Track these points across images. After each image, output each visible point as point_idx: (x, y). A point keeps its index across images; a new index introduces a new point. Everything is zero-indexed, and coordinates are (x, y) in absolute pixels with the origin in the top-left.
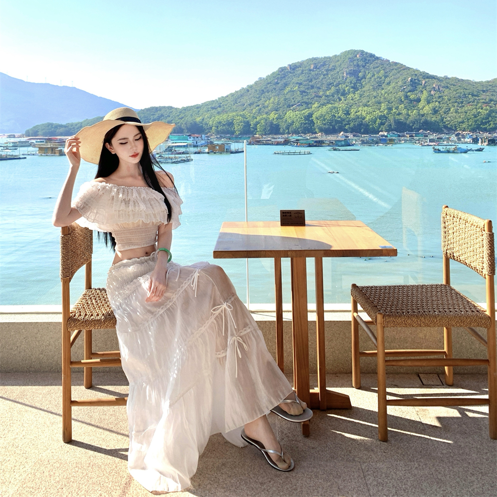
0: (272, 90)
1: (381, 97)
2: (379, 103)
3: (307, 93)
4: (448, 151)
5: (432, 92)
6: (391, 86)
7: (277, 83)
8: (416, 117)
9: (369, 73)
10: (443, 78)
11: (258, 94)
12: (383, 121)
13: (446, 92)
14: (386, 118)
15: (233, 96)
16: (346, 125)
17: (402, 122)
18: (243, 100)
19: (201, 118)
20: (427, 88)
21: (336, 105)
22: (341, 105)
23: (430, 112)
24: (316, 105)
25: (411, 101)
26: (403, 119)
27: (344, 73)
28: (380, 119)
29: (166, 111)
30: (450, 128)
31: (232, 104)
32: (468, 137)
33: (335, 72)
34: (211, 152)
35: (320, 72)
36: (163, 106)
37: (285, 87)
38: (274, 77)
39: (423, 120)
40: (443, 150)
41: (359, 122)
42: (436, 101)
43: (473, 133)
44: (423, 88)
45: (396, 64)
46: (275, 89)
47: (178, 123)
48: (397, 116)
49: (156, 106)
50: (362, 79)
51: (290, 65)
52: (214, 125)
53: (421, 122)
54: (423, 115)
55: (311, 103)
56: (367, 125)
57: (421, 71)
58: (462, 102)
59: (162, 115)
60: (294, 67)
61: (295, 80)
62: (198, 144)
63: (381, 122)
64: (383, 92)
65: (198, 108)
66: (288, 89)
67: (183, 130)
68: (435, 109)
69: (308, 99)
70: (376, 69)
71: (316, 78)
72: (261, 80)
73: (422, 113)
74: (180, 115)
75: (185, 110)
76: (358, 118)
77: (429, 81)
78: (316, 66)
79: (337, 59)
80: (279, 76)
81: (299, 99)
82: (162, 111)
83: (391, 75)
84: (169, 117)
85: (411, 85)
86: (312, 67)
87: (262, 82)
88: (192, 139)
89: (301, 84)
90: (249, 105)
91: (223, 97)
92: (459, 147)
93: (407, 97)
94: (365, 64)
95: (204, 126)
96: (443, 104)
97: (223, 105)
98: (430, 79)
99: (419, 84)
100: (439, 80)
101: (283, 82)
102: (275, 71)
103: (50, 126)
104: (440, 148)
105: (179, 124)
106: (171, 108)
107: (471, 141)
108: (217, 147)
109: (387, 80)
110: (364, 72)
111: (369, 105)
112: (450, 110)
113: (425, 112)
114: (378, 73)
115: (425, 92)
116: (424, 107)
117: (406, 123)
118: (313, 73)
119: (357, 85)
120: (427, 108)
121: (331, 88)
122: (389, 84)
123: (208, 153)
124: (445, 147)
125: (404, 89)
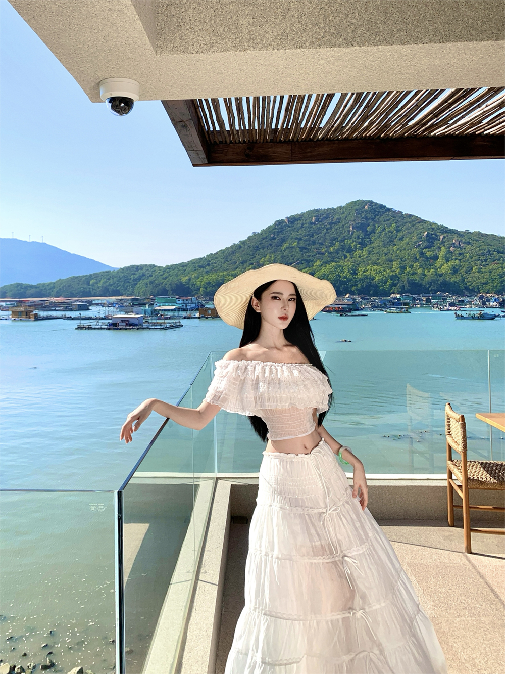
0: (268, 247)
1: (392, 255)
2: (390, 262)
3: (308, 249)
4: (472, 316)
5: (452, 249)
6: (404, 242)
7: (274, 238)
8: (434, 277)
9: (379, 226)
10: (464, 233)
11: (252, 251)
12: (395, 282)
13: (468, 248)
14: (399, 278)
15: (223, 253)
16: (353, 286)
17: (417, 283)
18: (235, 258)
19: (187, 278)
20: (446, 244)
21: (341, 263)
22: (347, 264)
23: (449, 271)
24: (318, 263)
25: (427, 258)
26: (418, 279)
27: (350, 227)
28: (391, 280)
29: (148, 270)
30: (472, 290)
31: (223, 262)
32: (493, 300)
33: (340, 225)
34: (202, 317)
35: (323, 226)
36: (144, 264)
37: (282, 242)
38: (270, 232)
39: (441, 281)
40: (467, 316)
41: (367, 283)
42: (456, 259)
43: (498, 295)
44: (440, 244)
45: (410, 216)
46: (271, 245)
47: (162, 283)
48: (411, 276)
49: (137, 264)
50: (371, 233)
51: (288, 218)
52: (202, 286)
53: (439, 283)
54: (441, 275)
55: (312, 261)
56: (376, 286)
57: (439, 224)
58: (486, 261)
59: (144, 275)
60: (293, 220)
61: (294, 234)
62: (188, 307)
63: (393, 283)
64: (395, 248)
65: (183, 266)
66: (285, 245)
67: (168, 291)
68: (454, 268)
69: (309, 256)
70: (386, 223)
71: (318, 232)
72: (255, 235)
73: (440, 273)
74: (163, 274)
75: (169, 269)
76: (367, 277)
77: (448, 236)
78: (318, 219)
79: (342, 211)
80: (276, 230)
81: (298, 257)
82: (144, 270)
83: (404, 229)
84: (152, 276)
85: (427, 240)
86: (314, 219)
87: (256, 237)
88: (181, 302)
89: (300, 239)
90: (241, 263)
91: (212, 254)
92: (485, 312)
93: (422, 254)
94: (375, 216)
95: (191, 286)
96: (464, 262)
97: (212, 263)
98: (450, 234)
99: (437, 239)
100: (459, 235)
101: (280, 237)
102: (271, 224)
103: (19, 287)
104: (463, 314)
105: (163, 285)
106: (153, 266)
107: (498, 305)
108: (210, 312)
109: (400, 235)
110: (373, 225)
111: (379, 263)
112: (472, 269)
113: (444, 271)
114: (389, 226)
115: (443, 248)
116: (442, 265)
117: (421, 285)
118: (314, 227)
119: (365, 241)
120: (445, 266)
121: (335, 244)
122: (401, 239)
123: (199, 318)
124: (468, 313)
125: (419, 245)
